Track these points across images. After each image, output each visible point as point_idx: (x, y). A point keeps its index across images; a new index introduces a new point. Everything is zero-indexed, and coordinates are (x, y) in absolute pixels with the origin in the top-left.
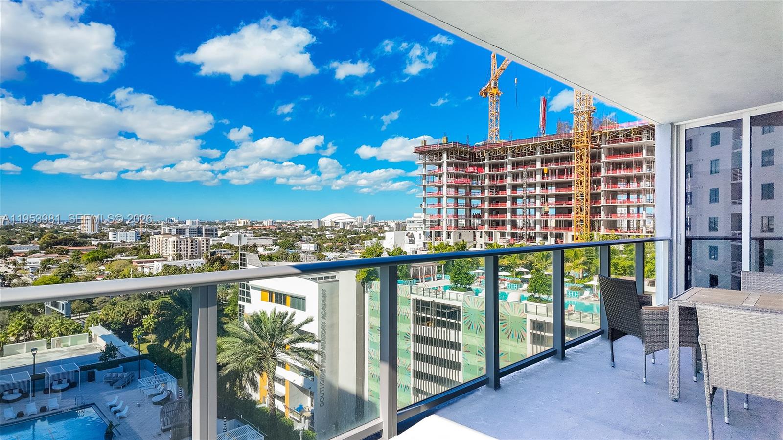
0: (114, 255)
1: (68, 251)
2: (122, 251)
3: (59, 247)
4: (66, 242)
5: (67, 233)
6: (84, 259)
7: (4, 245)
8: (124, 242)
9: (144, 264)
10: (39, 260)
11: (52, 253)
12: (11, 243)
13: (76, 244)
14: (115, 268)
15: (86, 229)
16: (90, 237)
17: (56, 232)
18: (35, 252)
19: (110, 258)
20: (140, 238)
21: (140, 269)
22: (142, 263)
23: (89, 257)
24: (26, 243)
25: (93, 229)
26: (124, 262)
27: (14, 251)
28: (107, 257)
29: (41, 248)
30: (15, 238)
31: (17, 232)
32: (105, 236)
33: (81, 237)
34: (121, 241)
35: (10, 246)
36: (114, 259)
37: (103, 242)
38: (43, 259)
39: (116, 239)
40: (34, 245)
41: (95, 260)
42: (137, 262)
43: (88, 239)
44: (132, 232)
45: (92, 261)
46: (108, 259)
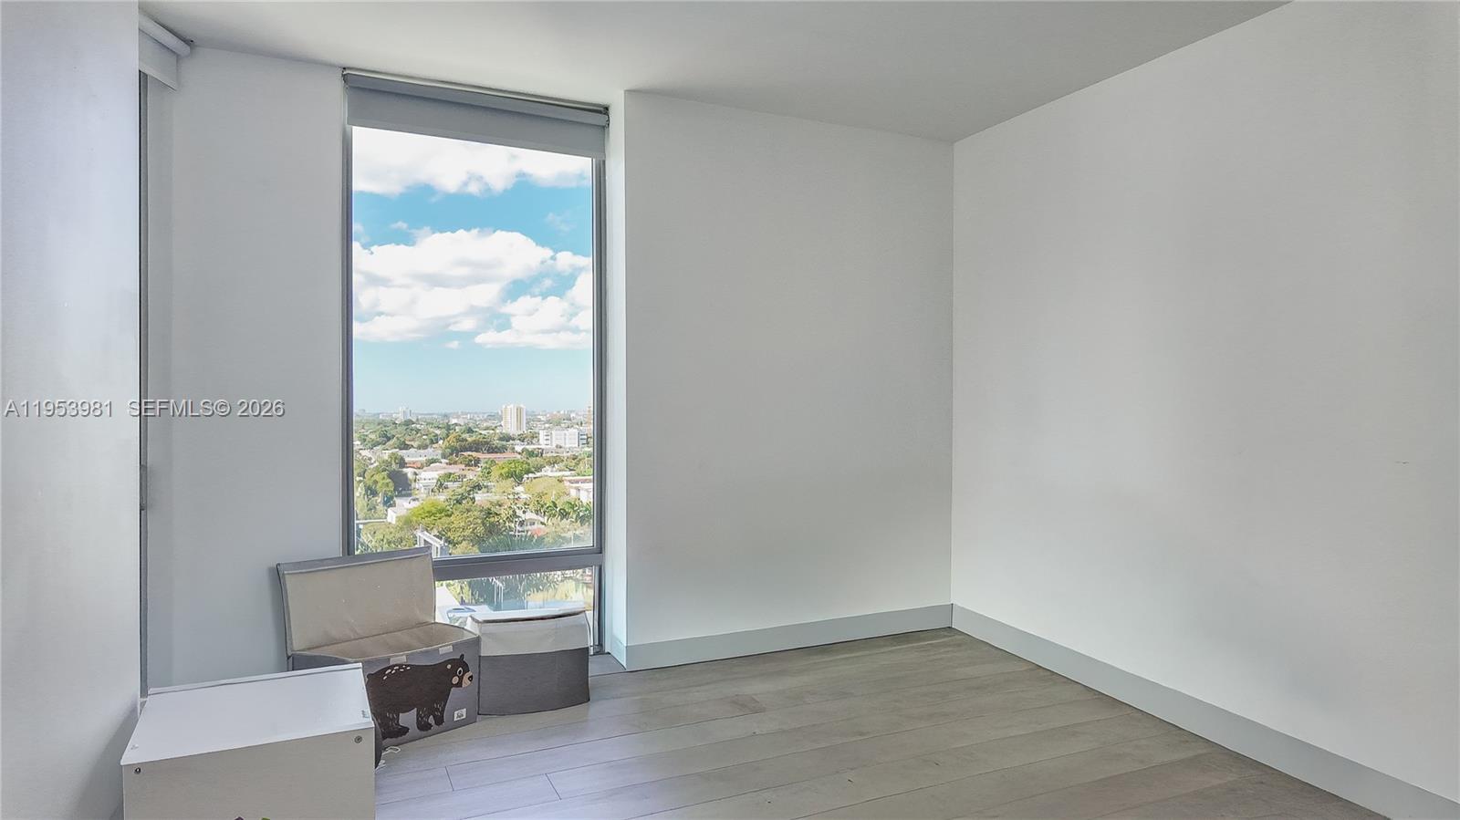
0: (539, 469)
1: (477, 461)
2: (553, 462)
3: (466, 454)
4: (476, 446)
5: (483, 432)
6: (495, 472)
7: (394, 450)
8: (561, 447)
9: (579, 485)
10: (435, 475)
11: (455, 463)
12: (405, 447)
13: (492, 450)
14: (539, 489)
15: (510, 427)
16: (514, 440)
17: (470, 431)
18: (434, 461)
19: (532, 472)
20: (585, 442)
21: (573, 493)
22: (577, 482)
23: (503, 471)
24: (425, 447)
25: (519, 427)
26: (550, 480)
27: (407, 460)
28: (528, 472)
29: (444, 456)
30: (413, 440)
31: (418, 431)
32: (534, 436)
33: (501, 439)
34: (557, 446)
35: (403, 453)
36: (538, 474)
37: (528, 447)
38: (442, 472)
39: (549, 442)
40: (430, 453)
41: (511, 475)
42: (570, 481)
43: (511, 441)
44: (574, 431)
45: (508, 477)
46: (531, 475)
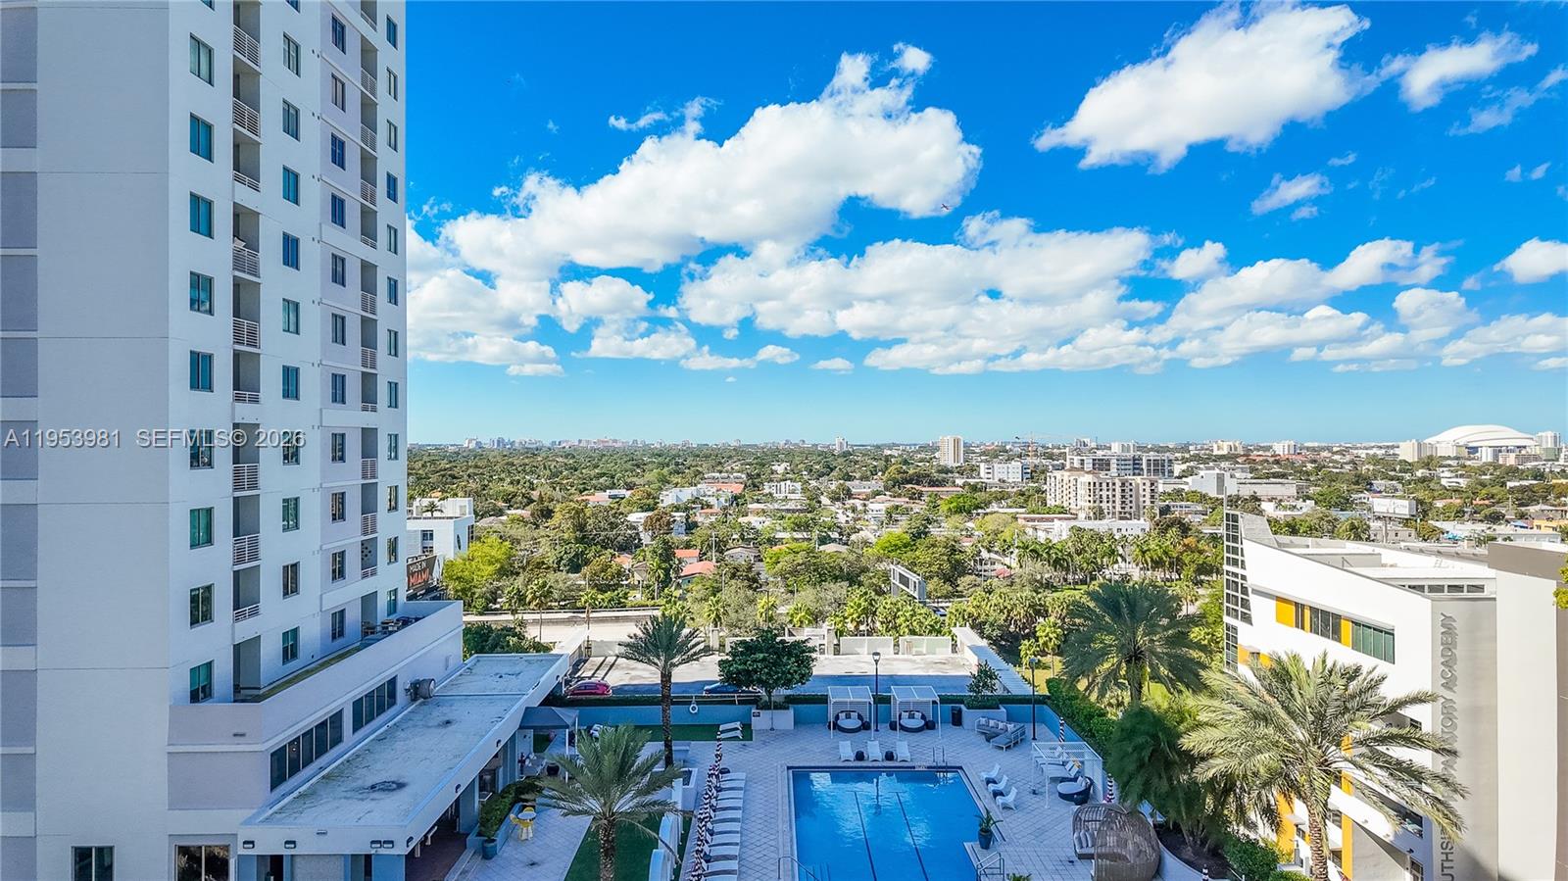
0: (988, 504)
1: (921, 494)
2: (1001, 497)
3: (909, 486)
4: (917, 479)
5: (920, 464)
6: (944, 508)
7: (842, 482)
8: (1004, 481)
9: (1036, 523)
10: (883, 507)
11: (899, 496)
12: (849, 478)
13: (933, 483)
14: (991, 527)
15: (947, 459)
16: (952, 472)
17: (905, 462)
18: (878, 493)
19: (982, 508)
20: (1029, 476)
21: (1030, 531)
22: (1033, 520)
23: (952, 506)
24: (866, 478)
25: (956, 458)
26: (1004, 516)
27: (854, 491)
28: (977, 507)
29: (887, 488)
30: (854, 471)
31: (856, 462)
32: (974, 469)
33: (939, 472)
34: (1000, 480)
35: (848, 483)
36: (988, 510)
37: (970, 481)
38: (888, 505)
39: (990, 476)
40: (875, 484)
41: (959, 510)
42: (1025, 519)
43: (950, 475)
44: (1016, 465)
45: (956, 512)
46: (980, 511)
